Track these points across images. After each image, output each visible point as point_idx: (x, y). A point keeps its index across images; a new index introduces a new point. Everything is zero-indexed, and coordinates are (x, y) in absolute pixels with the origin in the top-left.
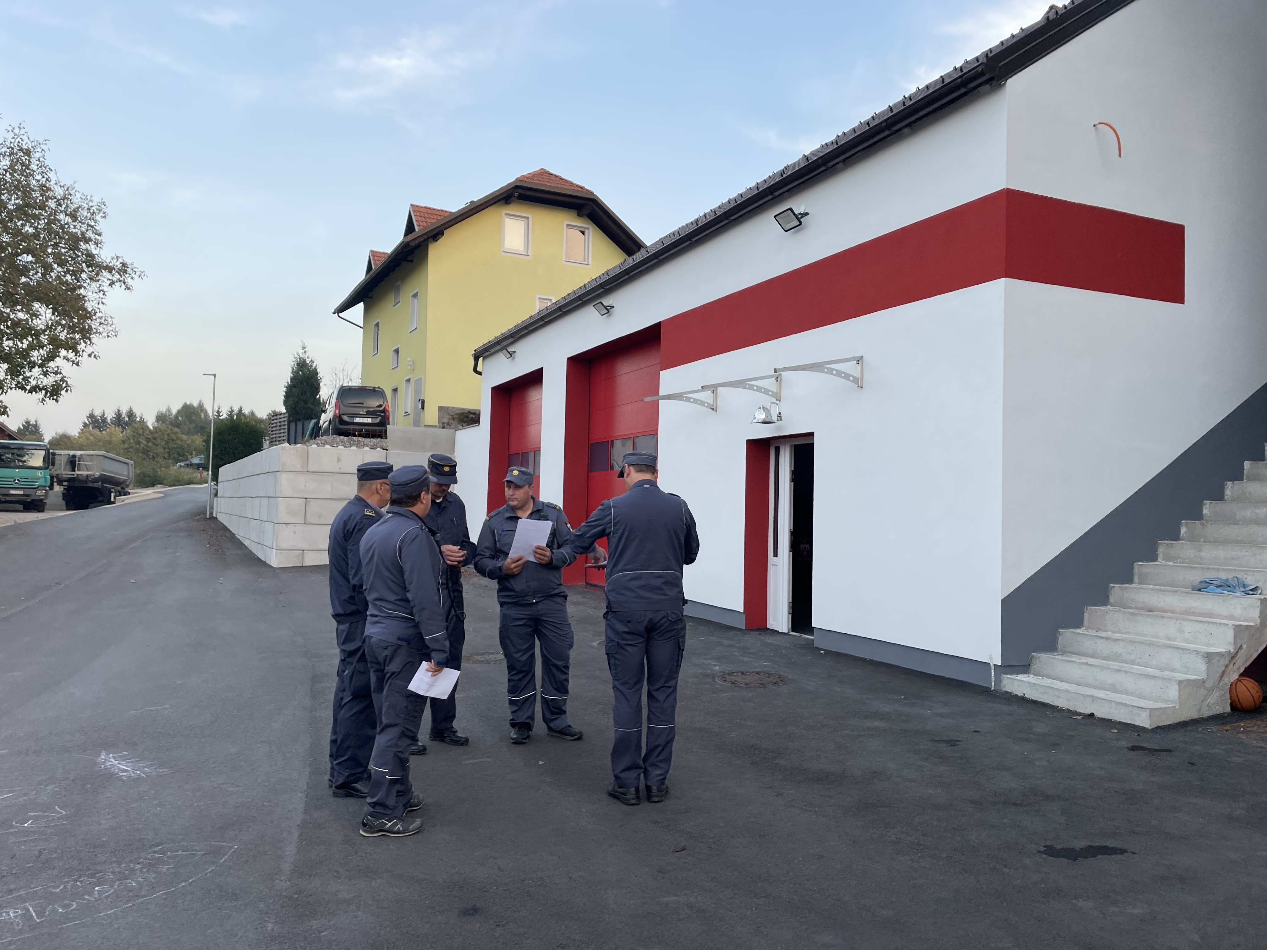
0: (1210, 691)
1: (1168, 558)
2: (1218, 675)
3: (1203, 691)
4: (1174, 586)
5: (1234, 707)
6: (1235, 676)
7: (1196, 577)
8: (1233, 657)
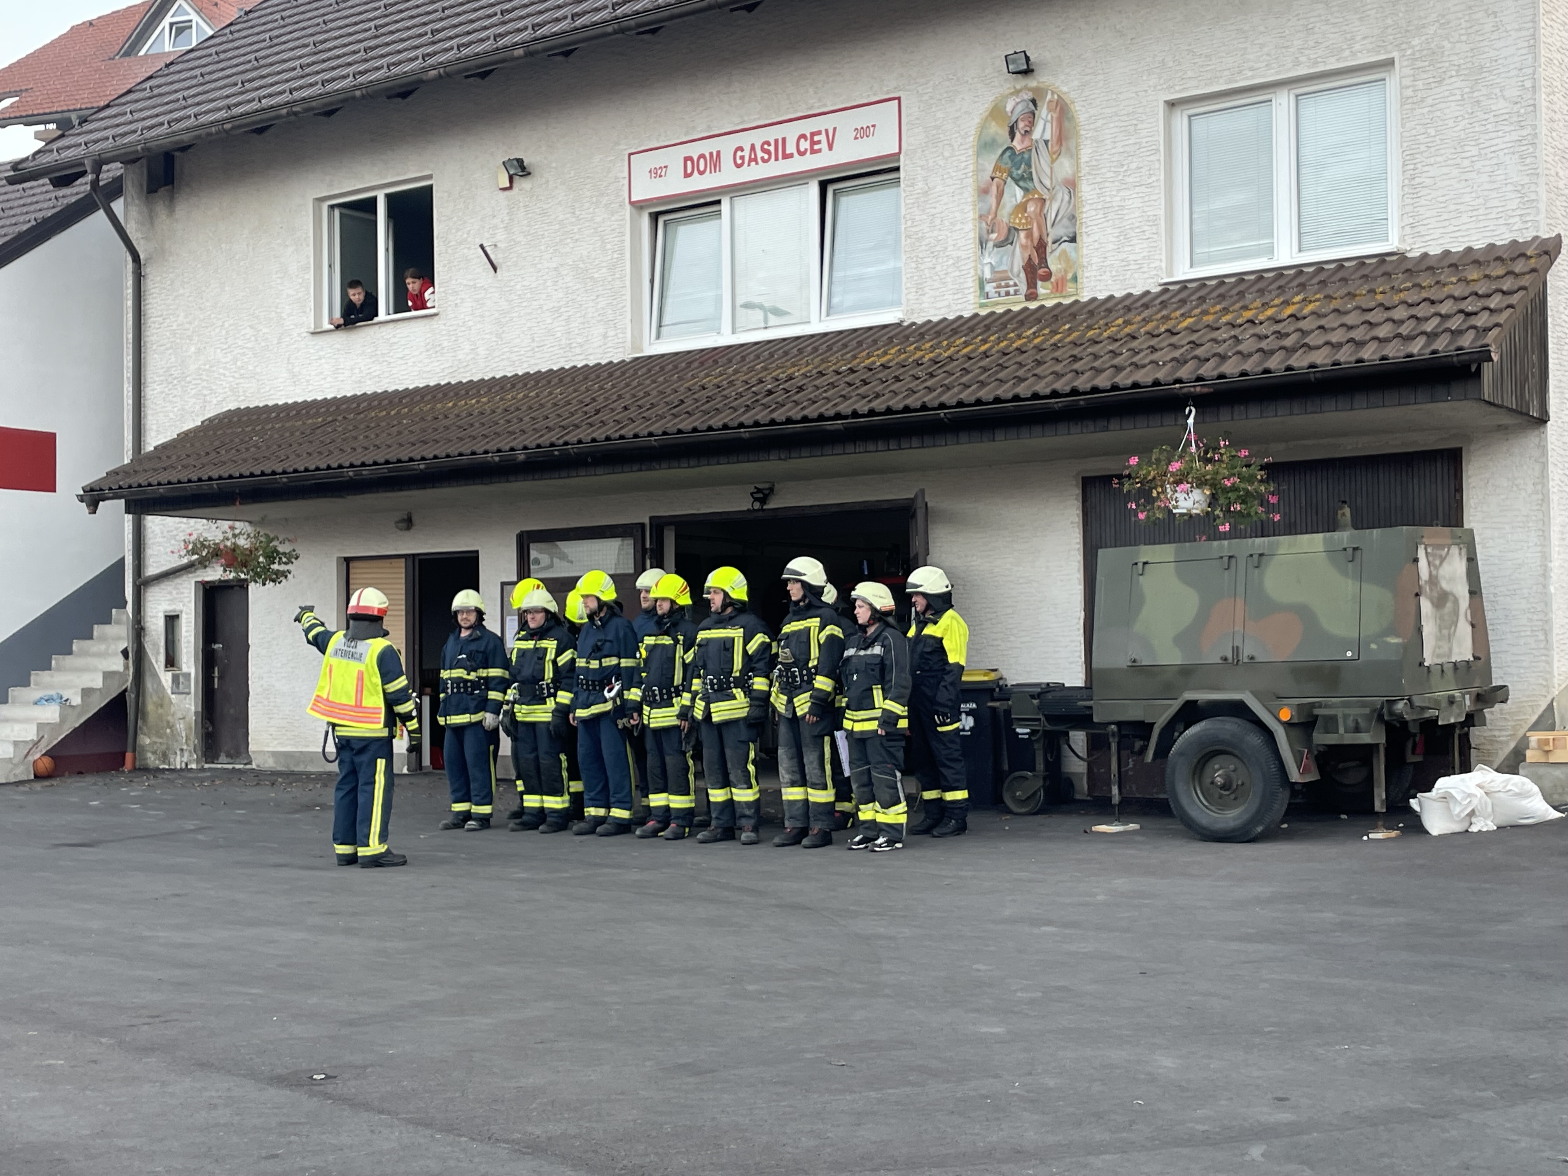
0: (16, 765)
1: (36, 684)
2: (23, 755)
3: (11, 766)
4: (25, 704)
5: (36, 776)
6: (38, 756)
7: (37, 694)
8: (36, 744)
